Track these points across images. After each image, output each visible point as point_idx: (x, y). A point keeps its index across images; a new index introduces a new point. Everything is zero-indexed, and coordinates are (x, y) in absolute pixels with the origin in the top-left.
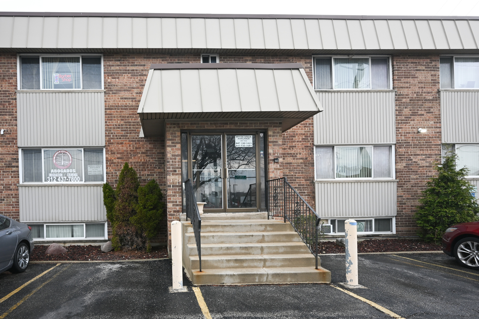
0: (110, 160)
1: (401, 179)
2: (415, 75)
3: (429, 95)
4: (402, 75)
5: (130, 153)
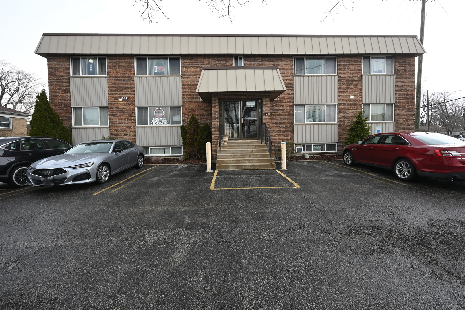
0: (185, 113)
1: (340, 123)
2: (349, 67)
3: (356, 77)
4: (342, 67)
5: (195, 109)
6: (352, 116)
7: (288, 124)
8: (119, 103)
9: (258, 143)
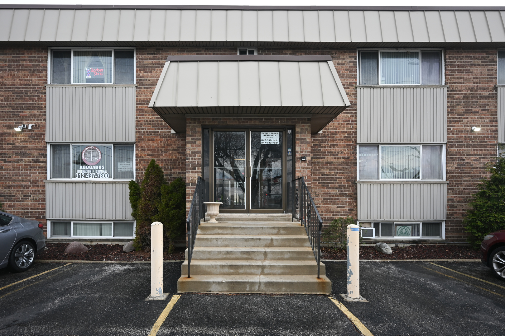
0: (140, 157)
1: (452, 181)
3: (485, 91)
4: (455, 70)
5: (161, 150)
6: (477, 168)
7: (344, 182)
8: (16, 136)
9: (286, 220)
